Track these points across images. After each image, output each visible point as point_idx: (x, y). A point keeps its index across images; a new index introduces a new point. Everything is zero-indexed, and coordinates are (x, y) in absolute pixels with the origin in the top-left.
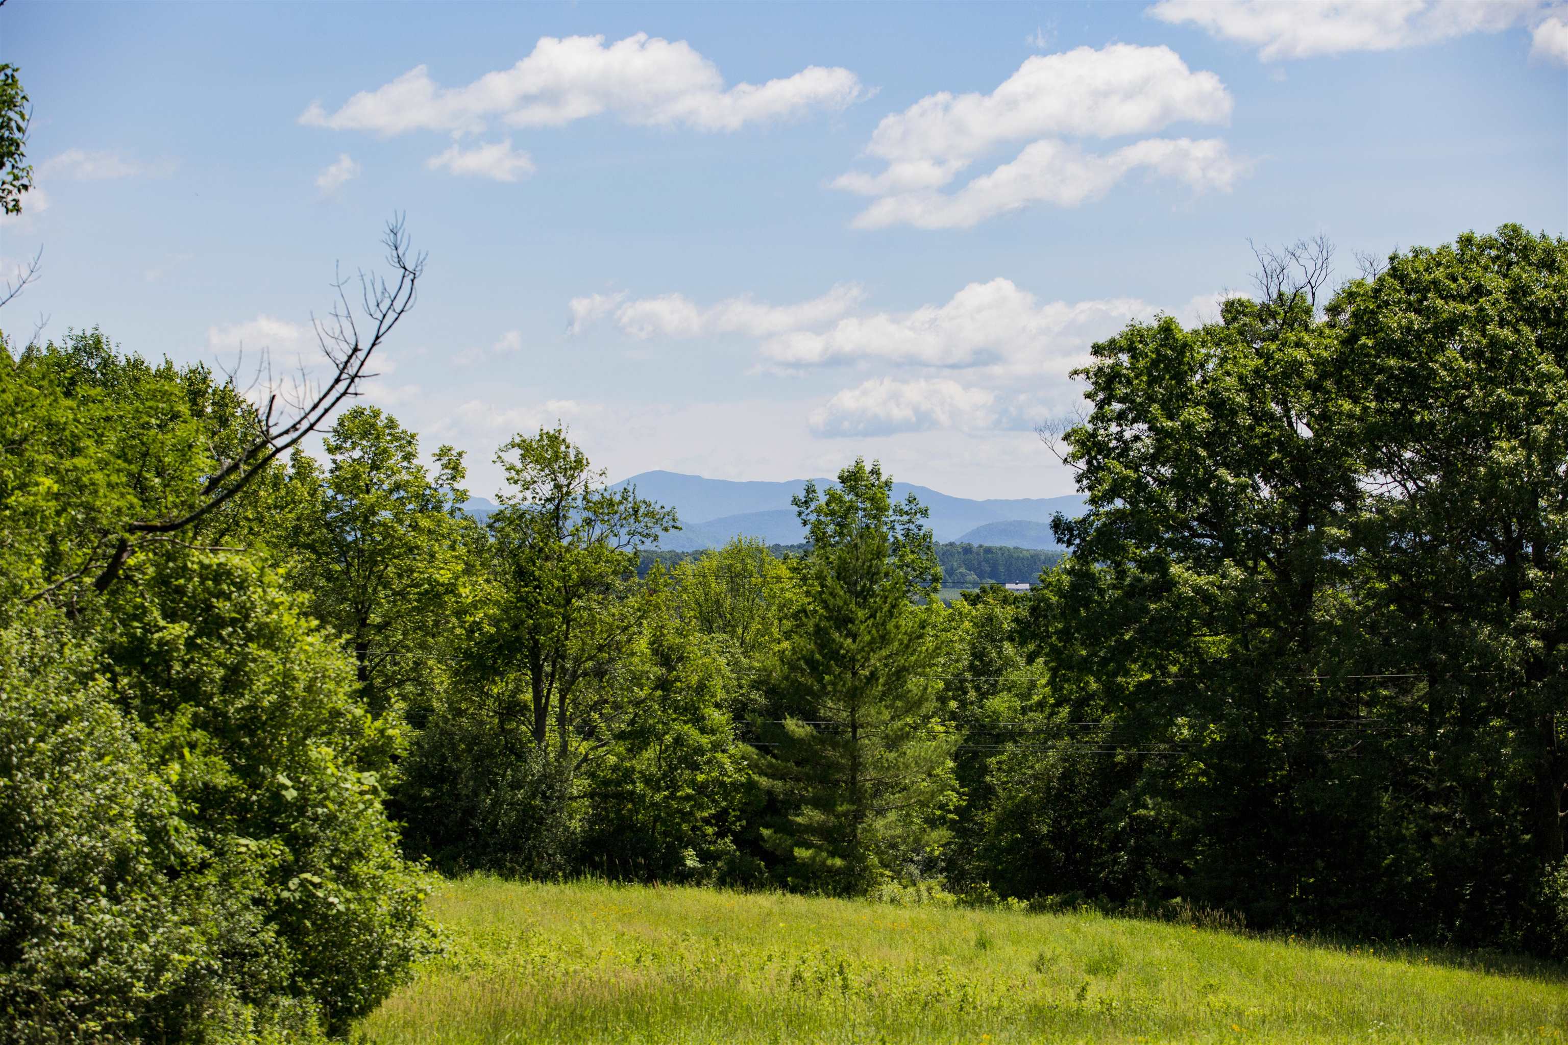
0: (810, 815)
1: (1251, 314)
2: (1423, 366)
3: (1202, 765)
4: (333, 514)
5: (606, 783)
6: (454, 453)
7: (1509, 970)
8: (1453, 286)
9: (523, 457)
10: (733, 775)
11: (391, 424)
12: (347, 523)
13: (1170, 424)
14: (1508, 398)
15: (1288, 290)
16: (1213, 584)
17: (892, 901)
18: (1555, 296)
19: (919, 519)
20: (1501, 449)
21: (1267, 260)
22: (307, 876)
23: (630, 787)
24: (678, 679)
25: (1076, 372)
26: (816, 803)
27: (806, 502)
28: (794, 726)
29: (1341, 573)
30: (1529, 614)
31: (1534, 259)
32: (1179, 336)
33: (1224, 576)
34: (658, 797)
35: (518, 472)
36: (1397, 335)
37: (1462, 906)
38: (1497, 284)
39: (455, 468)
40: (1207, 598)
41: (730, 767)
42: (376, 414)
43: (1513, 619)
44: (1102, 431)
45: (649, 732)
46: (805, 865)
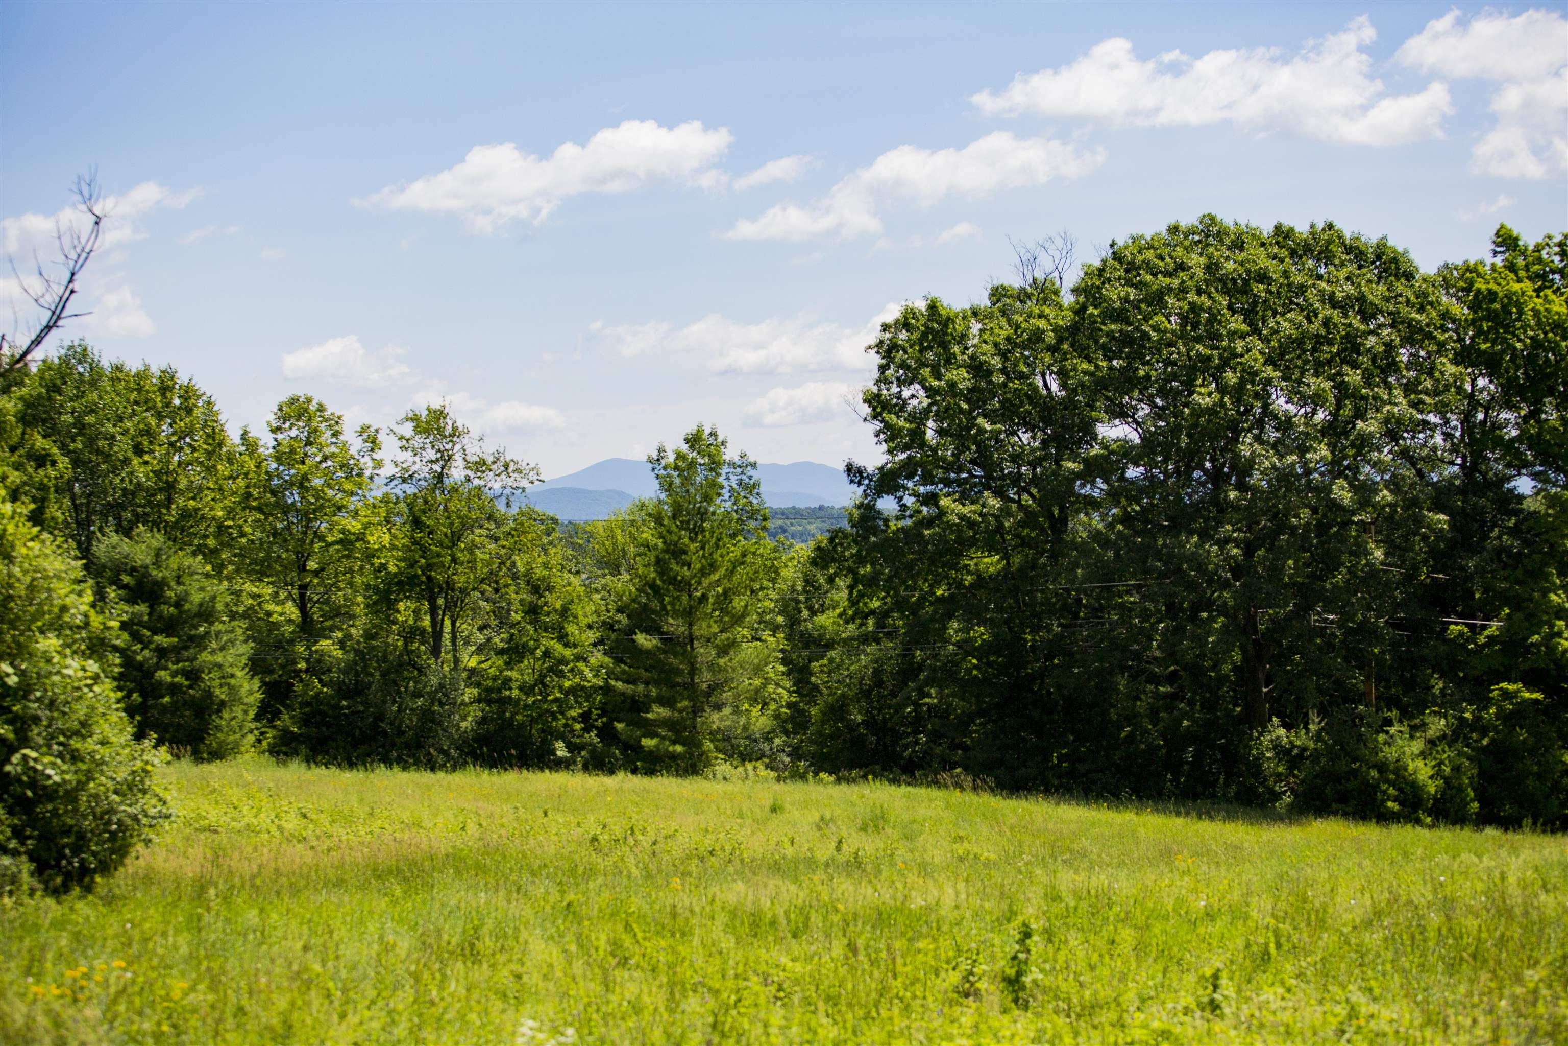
0: (658, 712)
1: (1011, 296)
2: (1137, 329)
3: (975, 661)
4: (275, 482)
5: (489, 690)
6: (372, 430)
8: (1161, 264)
9: (414, 428)
10: (591, 679)
11: (321, 408)
12: (286, 489)
13: (937, 383)
14: (1206, 352)
15: (1040, 276)
16: (975, 512)
17: (725, 778)
18: (1241, 270)
19: (750, 471)
20: (1200, 394)
21: (1023, 251)
22: (26, 751)
23: (508, 693)
24: (546, 604)
25: (870, 347)
26: (663, 701)
27: (658, 460)
28: (643, 640)
29: (1091, 503)
30: (1230, 528)
31: (1227, 241)
32: (943, 312)
33: (983, 506)
34: (530, 700)
35: (409, 441)
36: (1117, 305)
37: (1186, 767)
38: (1196, 260)
39: (373, 442)
40: (972, 524)
41: (590, 675)
42: (309, 401)
43: (1217, 532)
44: (884, 392)
45: (524, 648)
46: (651, 751)
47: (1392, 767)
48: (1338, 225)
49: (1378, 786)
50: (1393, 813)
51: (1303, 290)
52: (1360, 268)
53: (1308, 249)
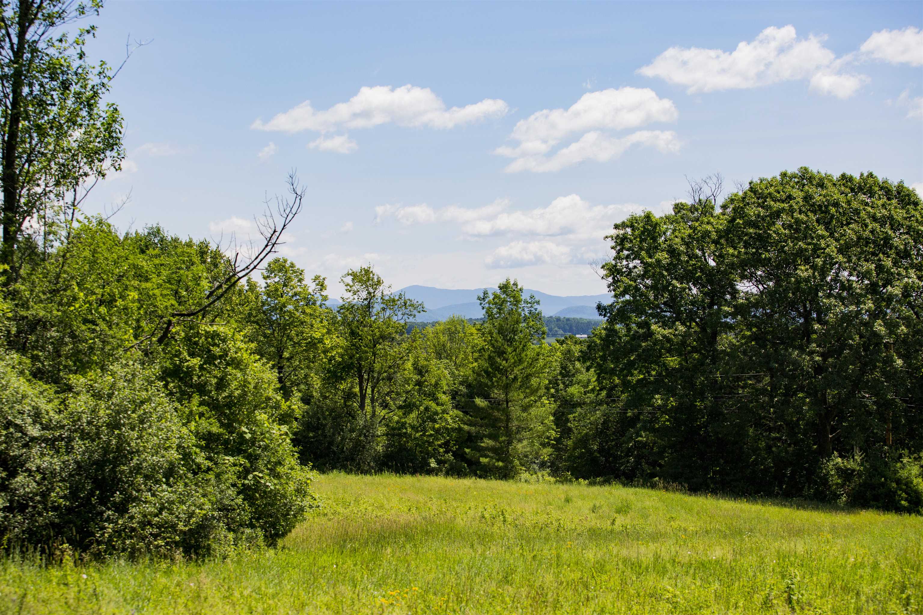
0: (488, 442)
1: (687, 209)
2: (765, 232)
3: (667, 417)
4: (266, 307)
5: (393, 429)
6: (321, 278)
7: (808, 508)
8: (778, 195)
9: (353, 280)
10: (452, 424)
11: (292, 265)
12: (272, 311)
13: (650, 260)
14: (804, 246)
15: (703, 198)
16: (671, 333)
17: (526, 481)
18: (824, 200)
19: (536, 306)
20: (801, 270)
21: (694, 184)
22: (256, 473)
23: (404, 431)
24: (425, 381)
25: (607, 237)
26: (491, 437)
27: (484, 298)
28: (479, 402)
29: (730, 328)
30: (815, 345)
31: (814, 183)
32: (653, 220)
33: (676, 330)
34: (418, 435)
35: (351, 287)
36: (753, 218)
37: (786, 479)
38: (798, 194)
39: (322, 285)
40: (668, 340)
41: (450, 421)
42: (285, 261)
43: (808, 347)
44: (619, 264)
45: (413, 405)
46: (485, 465)
47: (904, 482)
48: (875, 174)
49: (896, 492)
50: (905, 507)
51: (857, 212)
52: (889, 199)
53: (861, 189)
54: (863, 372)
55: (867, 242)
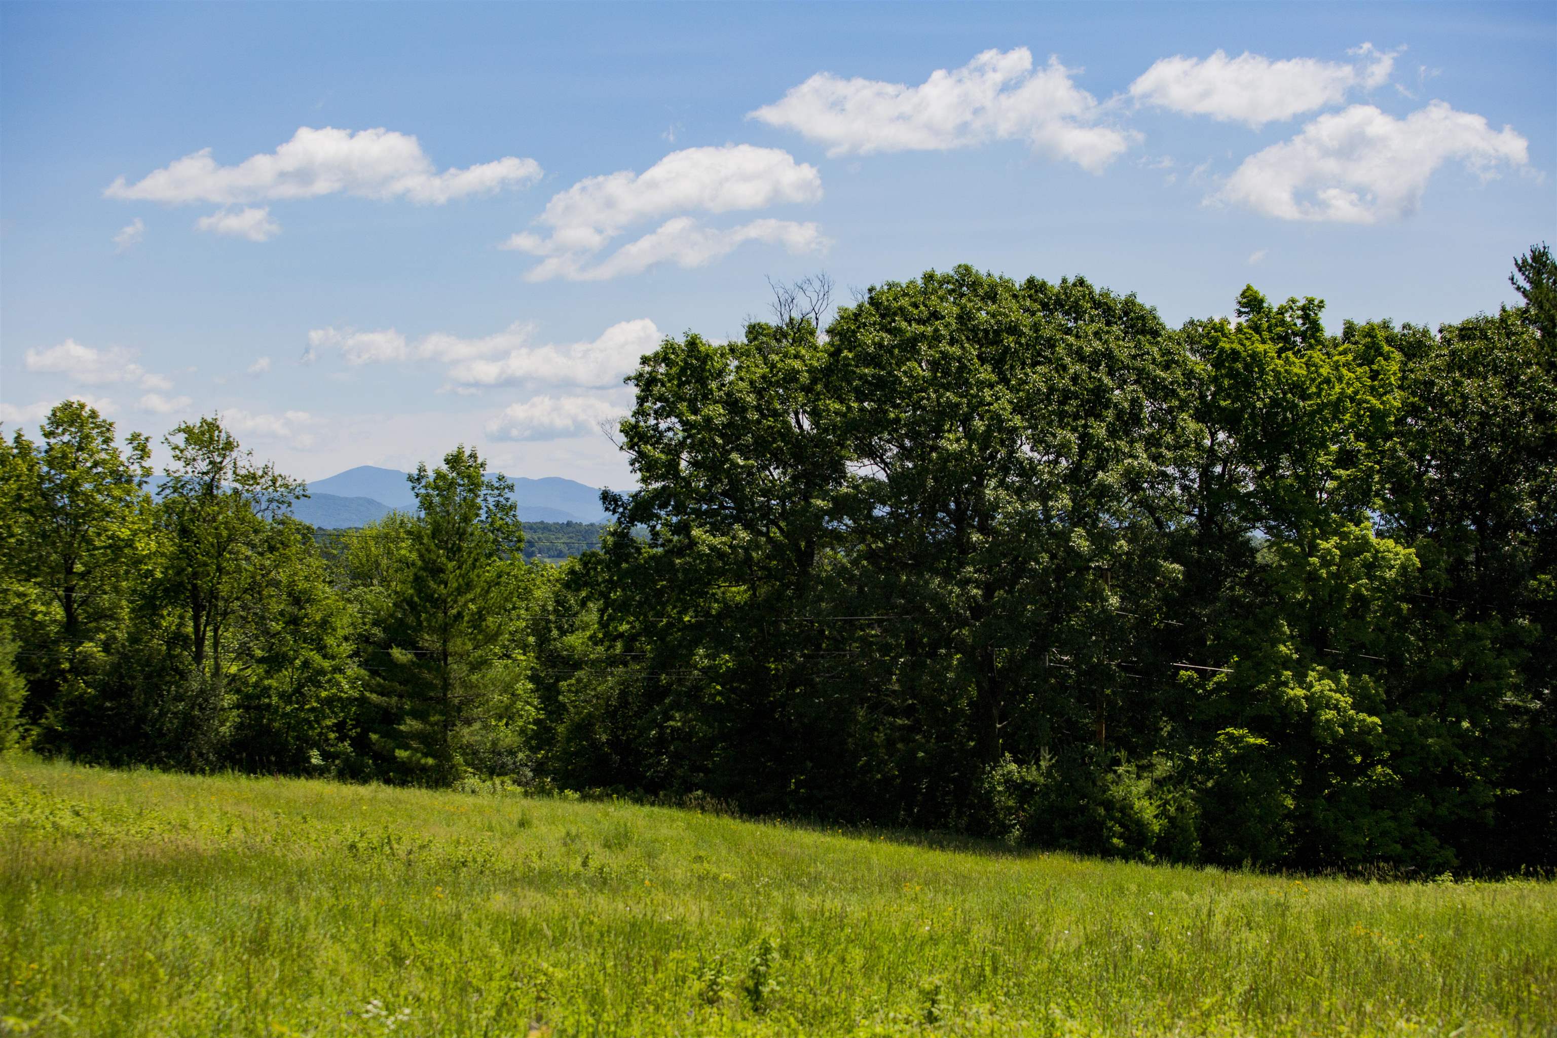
0: (410, 725)
1: (768, 334)
2: (890, 373)
3: (719, 687)
4: (47, 485)
5: (248, 697)
6: (142, 438)
7: (948, 845)
8: (915, 311)
9: (187, 439)
10: (348, 690)
11: (94, 414)
12: (57, 493)
13: (693, 417)
14: (955, 399)
15: (796, 316)
16: (724, 544)
17: (473, 792)
18: (993, 321)
19: (507, 494)
20: (949, 439)
21: (781, 292)
23: (267, 700)
24: (306, 615)
25: (629, 379)
26: (416, 714)
27: (418, 479)
28: (398, 654)
29: (837, 537)
30: (972, 569)
31: (981, 292)
32: (702, 349)
33: (734, 538)
34: (288, 709)
35: (182, 451)
36: (871, 350)
37: (919, 798)
38: (949, 309)
39: (143, 450)
40: (721, 555)
41: (346, 687)
42: (82, 406)
43: (959, 573)
44: (642, 424)
45: (283, 657)
46: (403, 763)
47: (1118, 805)
48: (1089, 281)
49: (1104, 823)
50: (1118, 849)
51: (1051, 343)
52: (1108, 323)
53: (1059, 303)
54: (1055, 618)
55: (1066, 396)
